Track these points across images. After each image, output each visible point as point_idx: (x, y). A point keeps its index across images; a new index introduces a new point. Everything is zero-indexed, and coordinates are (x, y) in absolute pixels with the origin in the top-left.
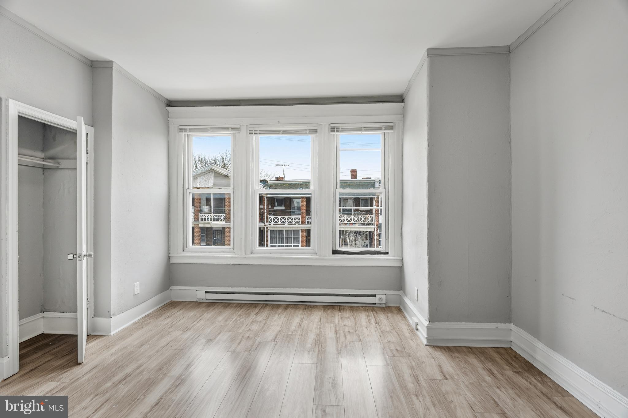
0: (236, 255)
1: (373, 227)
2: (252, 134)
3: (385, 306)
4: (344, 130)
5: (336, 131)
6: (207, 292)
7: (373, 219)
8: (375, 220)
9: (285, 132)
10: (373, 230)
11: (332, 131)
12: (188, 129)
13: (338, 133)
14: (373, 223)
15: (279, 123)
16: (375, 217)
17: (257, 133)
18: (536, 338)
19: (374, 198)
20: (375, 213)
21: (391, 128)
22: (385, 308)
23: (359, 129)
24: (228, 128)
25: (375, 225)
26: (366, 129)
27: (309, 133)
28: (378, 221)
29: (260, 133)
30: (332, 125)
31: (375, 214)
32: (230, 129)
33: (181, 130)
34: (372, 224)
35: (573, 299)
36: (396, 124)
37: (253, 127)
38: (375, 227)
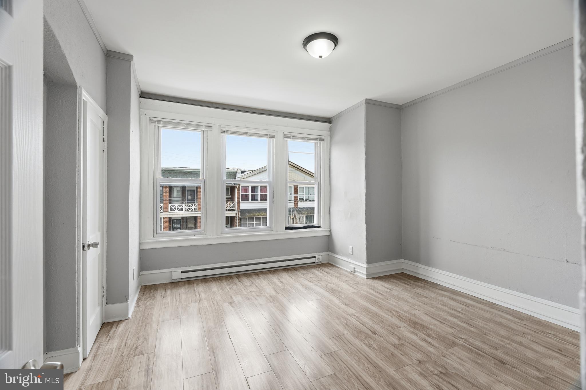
0: (208, 236)
1: (235, 212)
2: (225, 133)
3: (320, 263)
4: (294, 137)
5: (289, 138)
6: (182, 272)
7: (235, 205)
8: (237, 206)
9: (251, 134)
10: (235, 215)
11: (285, 138)
12: (161, 122)
13: (289, 140)
14: (235, 208)
15: (246, 127)
16: (237, 203)
17: (228, 133)
18: (418, 263)
19: (236, 186)
20: (237, 199)
21: (323, 140)
22: (321, 265)
23: (303, 138)
24: (202, 126)
25: (237, 211)
26: (308, 139)
27: (269, 137)
28: (240, 207)
29: (230, 133)
30: (285, 133)
31: (237, 201)
32: (204, 127)
33: (153, 121)
34: (234, 210)
35: (439, 239)
36: (326, 137)
37: (225, 128)
38: (237, 212)
